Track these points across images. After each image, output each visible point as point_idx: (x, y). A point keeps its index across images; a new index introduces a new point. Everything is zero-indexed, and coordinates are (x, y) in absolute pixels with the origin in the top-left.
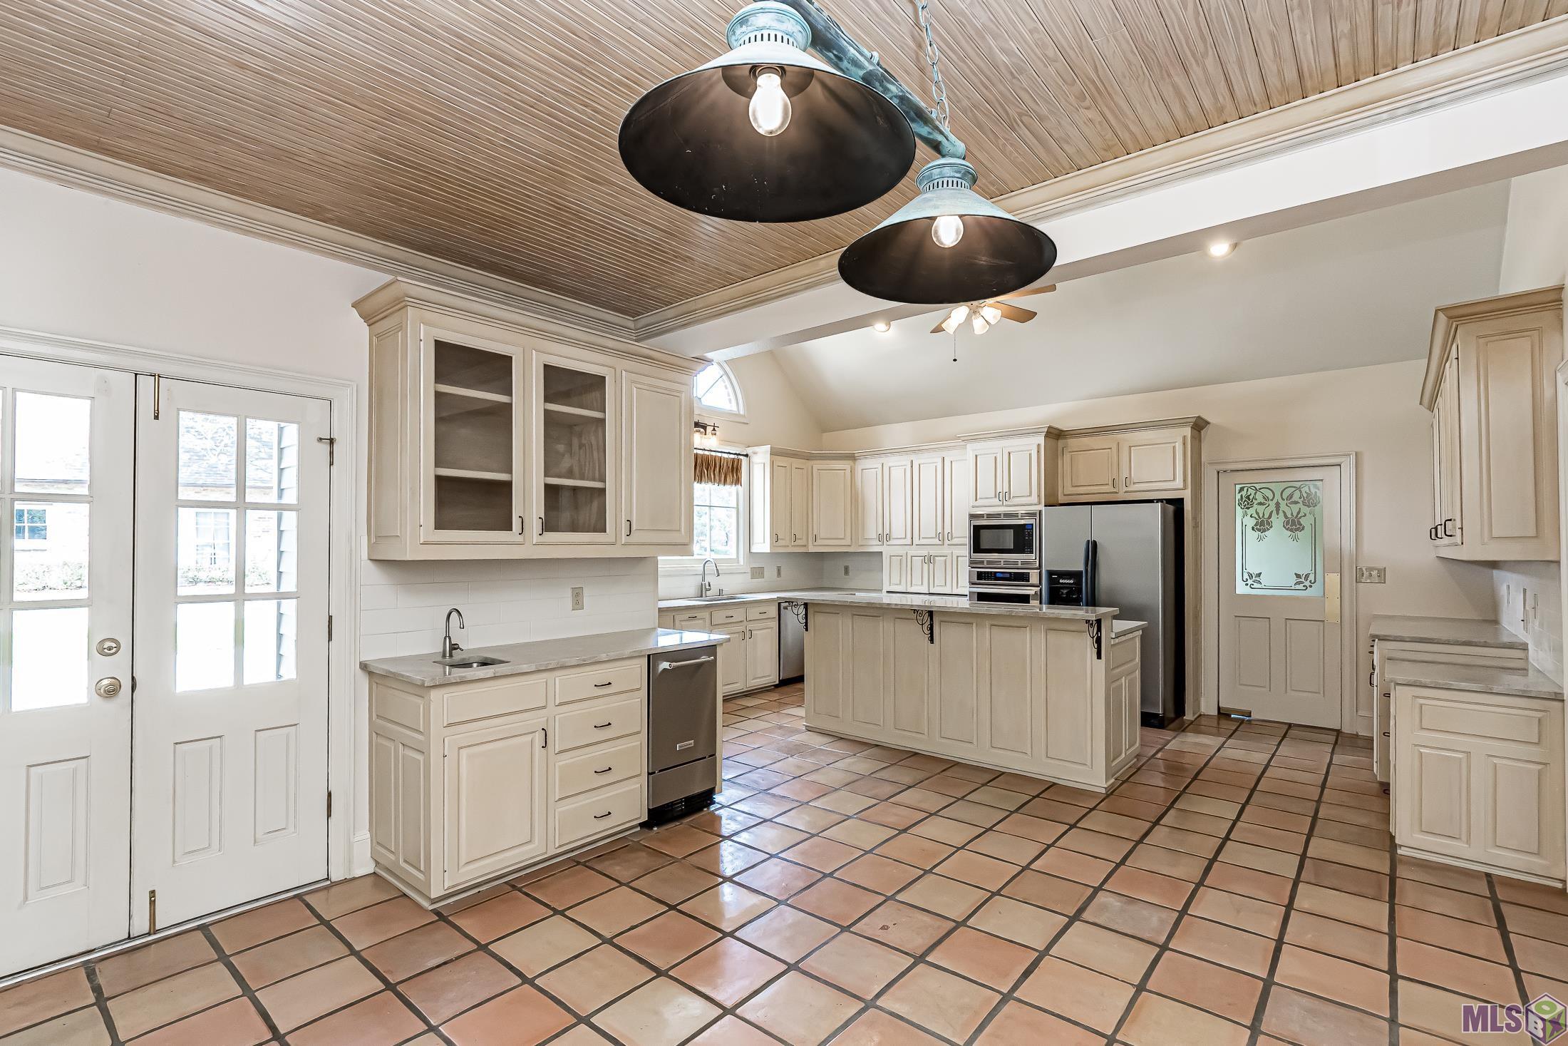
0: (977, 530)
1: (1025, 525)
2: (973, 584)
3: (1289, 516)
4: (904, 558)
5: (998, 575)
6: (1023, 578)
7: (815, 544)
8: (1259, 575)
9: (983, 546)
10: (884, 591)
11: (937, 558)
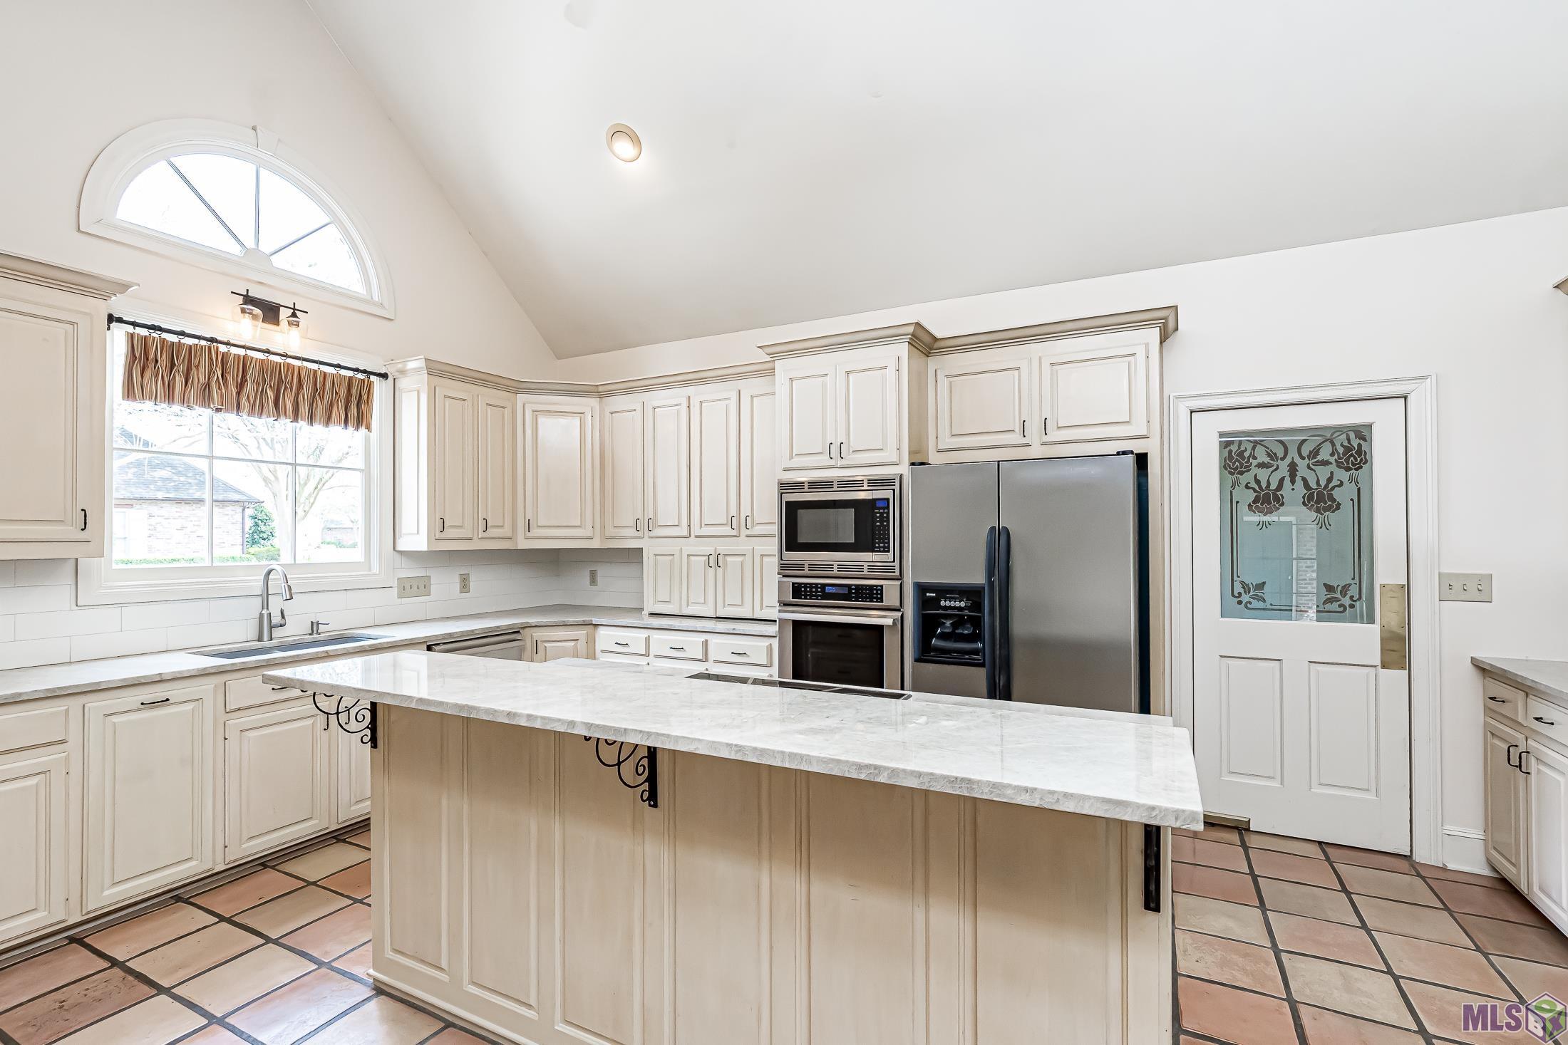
0: (792, 512)
1: (874, 501)
2: (785, 605)
3: (1313, 485)
4: (677, 557)
5: (828, 590)
6: (871, 595)
7: (529, 535)
8: (1261, 586)
9: (802, 539)
10: (646, 612)
11: (729, 559)
